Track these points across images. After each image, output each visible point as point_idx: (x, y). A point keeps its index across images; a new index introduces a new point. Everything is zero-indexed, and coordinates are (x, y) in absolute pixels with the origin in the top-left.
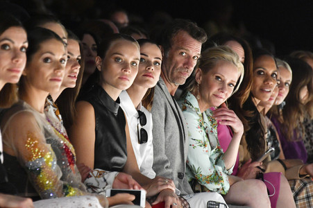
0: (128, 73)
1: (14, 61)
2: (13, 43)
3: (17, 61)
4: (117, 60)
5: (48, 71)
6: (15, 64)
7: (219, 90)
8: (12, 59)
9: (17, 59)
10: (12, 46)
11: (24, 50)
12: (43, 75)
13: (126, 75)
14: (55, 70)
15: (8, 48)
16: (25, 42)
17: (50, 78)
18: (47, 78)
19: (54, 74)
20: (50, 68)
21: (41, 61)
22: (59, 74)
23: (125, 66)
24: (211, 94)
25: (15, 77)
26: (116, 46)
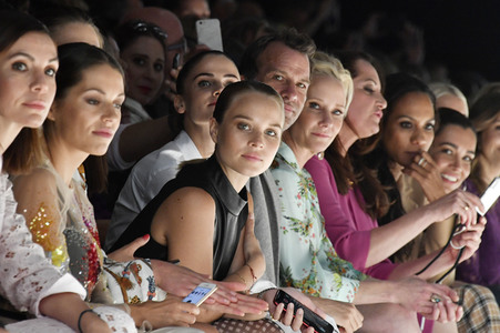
0: (258, 149)
1: (33, 89)
2: (32, 59)
3: (39, 89)
4: (241, 126)
5: (91, 119)
6: (36, 94)
7: (319, 123)
8: (31, 86)
9: (38, 87)
10: (30, 64)
11: (51, 73)
12: (83, 123)
13: (256, 152)
14: (103, 117)
15: (23, 68)
16: (54, 60)
17: (93, 129)
18: (89, 129)
19: (101, 124)
20: (95, 113)
21: (80, 100)
22: (109, 124)
23: (254, 137)
24: (308, 133)
25: (35, 116)
26: (241, 103)
